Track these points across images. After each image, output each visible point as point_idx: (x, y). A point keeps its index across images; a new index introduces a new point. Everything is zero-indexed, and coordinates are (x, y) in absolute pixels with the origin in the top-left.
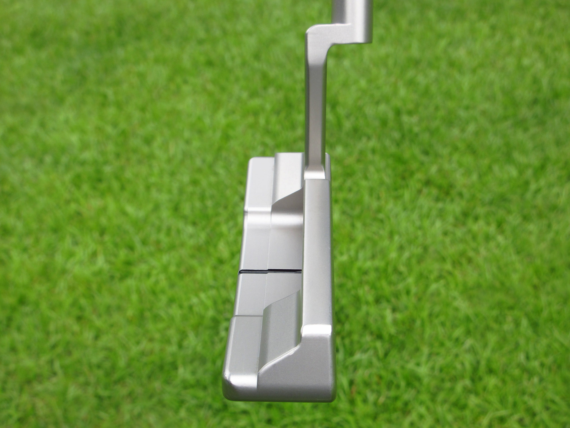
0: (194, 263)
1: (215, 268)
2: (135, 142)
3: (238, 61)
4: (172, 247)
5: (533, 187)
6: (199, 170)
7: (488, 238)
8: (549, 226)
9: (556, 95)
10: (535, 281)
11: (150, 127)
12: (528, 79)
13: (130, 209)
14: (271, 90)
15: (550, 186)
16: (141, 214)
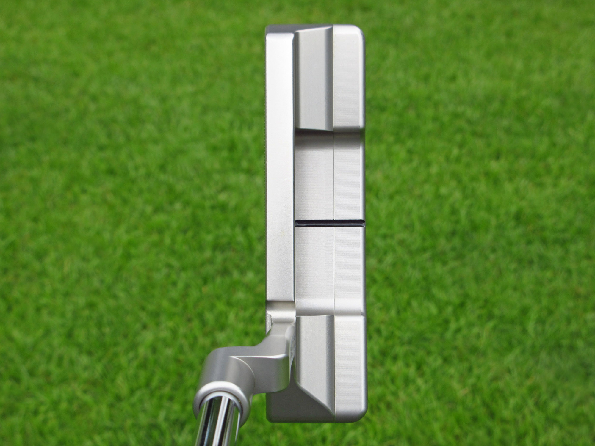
0: (88, 398)
1: (111, 406)
2: (24, 257)
3: (142, 171)
4: (64, 380)
5: (453, 326)
6: (97, 292)
7: (407, 381)
8: (470, 369)
9: (475, 228)
10: (457, 431)
11: (43, 239)
12: (447, 209)
13: (17, 334)
14: (178, 206)
15: (470, 325)
16: (30, 340)
